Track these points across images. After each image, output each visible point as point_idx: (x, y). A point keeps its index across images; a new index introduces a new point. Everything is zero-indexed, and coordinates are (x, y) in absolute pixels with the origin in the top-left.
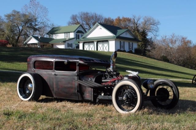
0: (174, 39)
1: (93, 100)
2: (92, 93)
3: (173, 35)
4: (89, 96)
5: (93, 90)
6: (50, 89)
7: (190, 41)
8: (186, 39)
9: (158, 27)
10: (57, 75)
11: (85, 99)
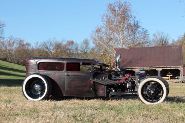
0: (12, 41)
1: (106, 96)
2: (106, 90)
3: (11, 37)
4: (102, 93)
5: (107, 87)
6: (60, 89)
7: (29, 43)
8: (23, 41)
9: (3, 29)
10: (70, 75)
11: (98, 95)
